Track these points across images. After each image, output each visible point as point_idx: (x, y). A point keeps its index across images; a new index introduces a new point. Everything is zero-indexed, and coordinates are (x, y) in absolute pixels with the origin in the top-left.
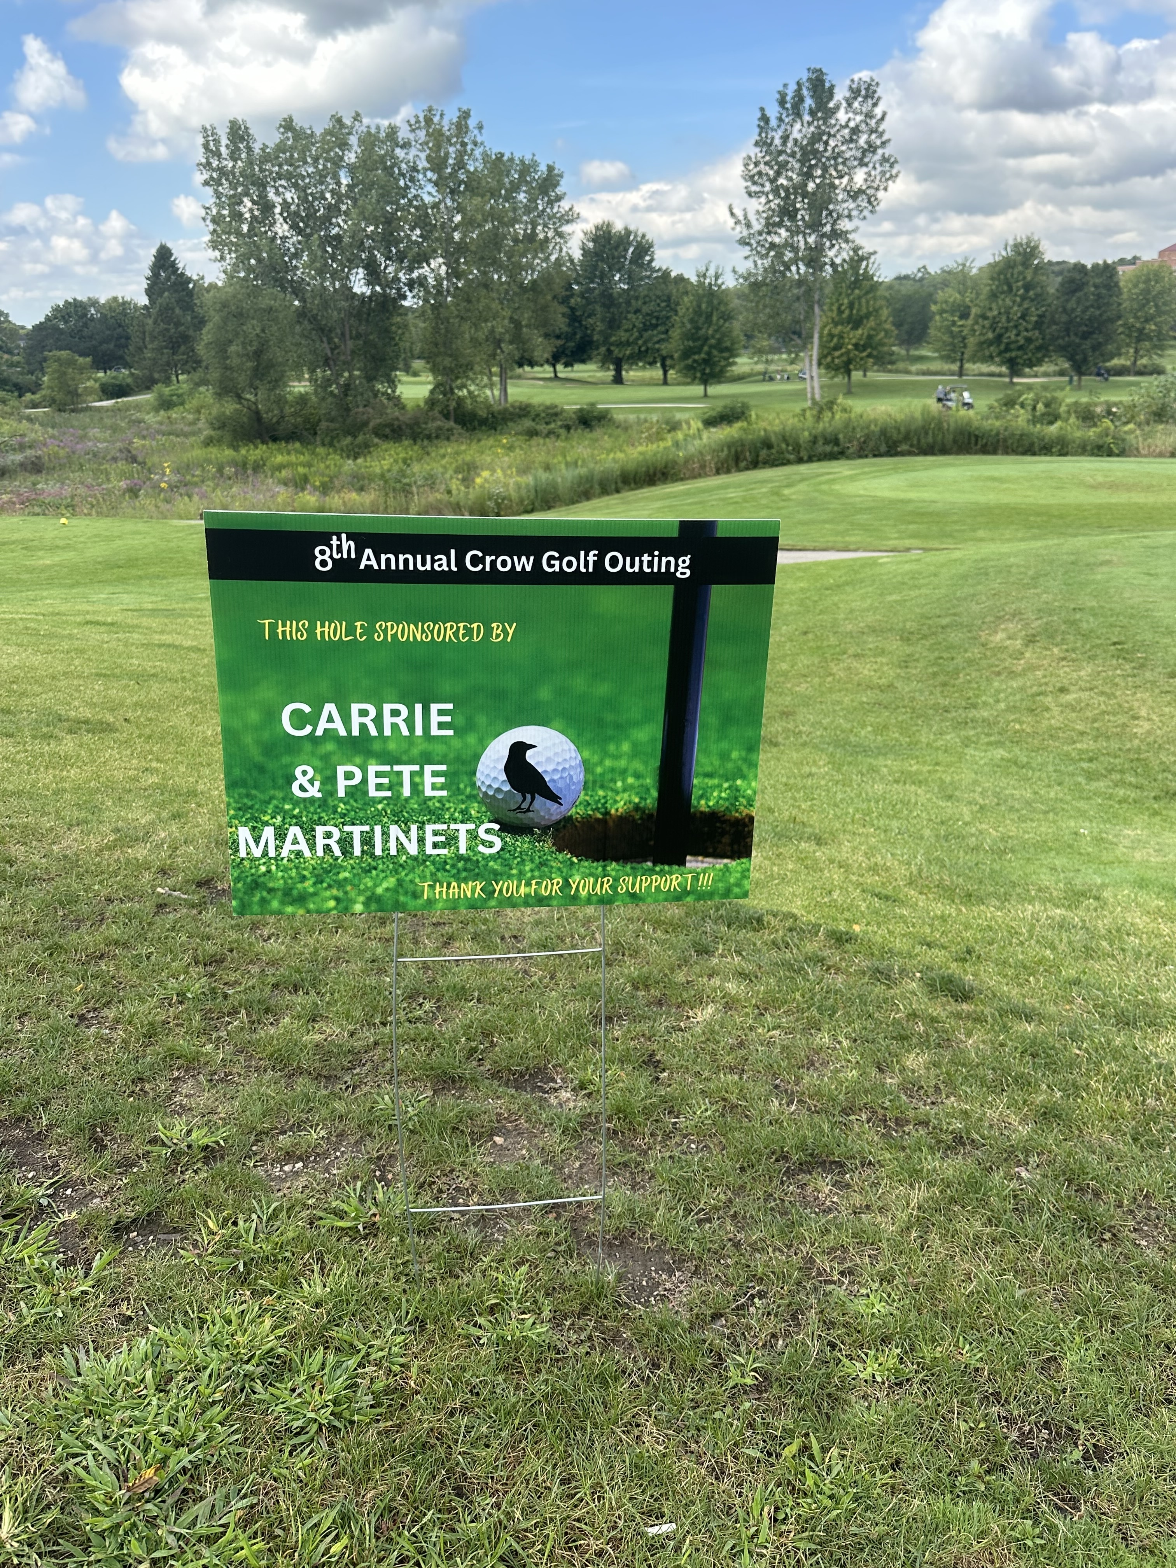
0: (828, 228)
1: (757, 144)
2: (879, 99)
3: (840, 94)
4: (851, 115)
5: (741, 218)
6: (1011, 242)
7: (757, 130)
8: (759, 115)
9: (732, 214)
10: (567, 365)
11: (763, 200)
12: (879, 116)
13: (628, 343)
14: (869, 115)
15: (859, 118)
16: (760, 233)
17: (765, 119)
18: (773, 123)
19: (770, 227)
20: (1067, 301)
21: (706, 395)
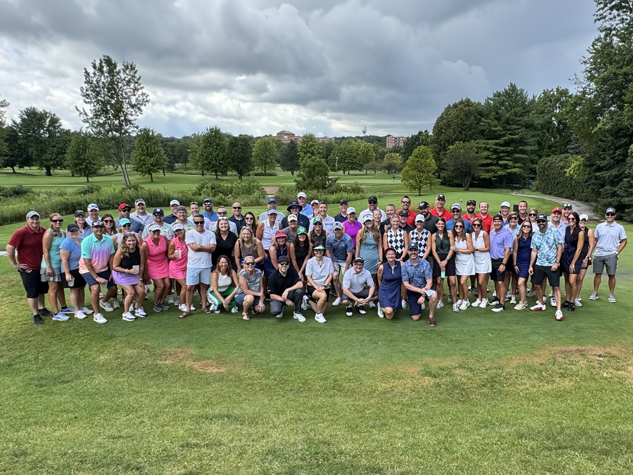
0: (123, 118)
1: (85, 83)
2: (136, 71)
3: (119, 67)
4: (126, 75)
5: (82, 111)
6: (209, 128)
7: (85, 77)
8: (84, 71)
9: (77, 110)
10: (20, 167)
11: (92, 105)
12: (138, 77)
13: (51, 160)
14: (133, 76)
15: (129, 77)
16: (92, 118)
17: (87, 73)
18: (92, 75)
19: (97, 116)
20: (232, 150)
21: (88, 181)
